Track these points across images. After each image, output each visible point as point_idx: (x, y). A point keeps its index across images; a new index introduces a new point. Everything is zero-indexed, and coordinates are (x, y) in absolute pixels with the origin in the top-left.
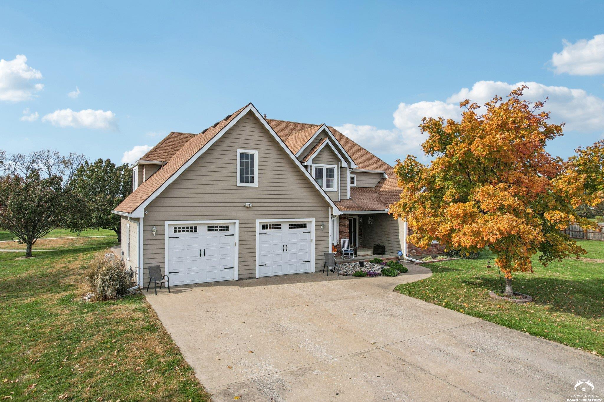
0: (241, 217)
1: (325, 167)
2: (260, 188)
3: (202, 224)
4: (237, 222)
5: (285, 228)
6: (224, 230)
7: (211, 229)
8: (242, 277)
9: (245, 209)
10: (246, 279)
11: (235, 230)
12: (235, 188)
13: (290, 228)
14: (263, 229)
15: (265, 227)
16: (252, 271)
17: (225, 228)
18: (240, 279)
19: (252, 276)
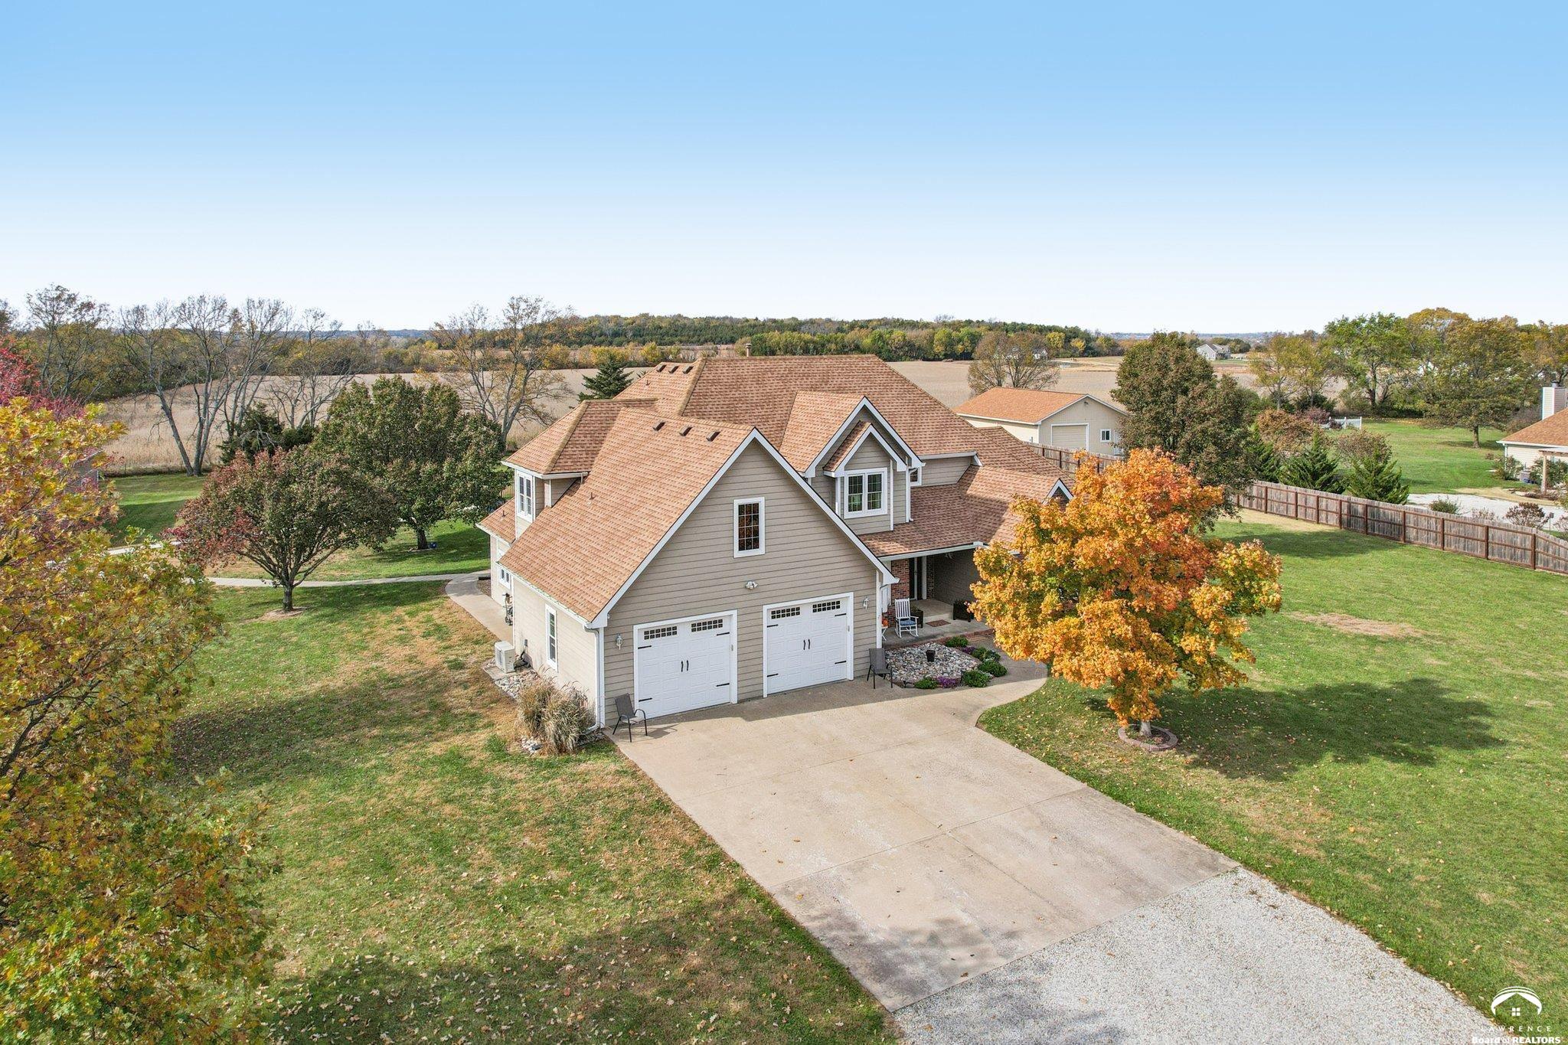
0: (738, 605)
1: (865, 473)
2: (769, 555)
3: (684, 624)
4: (735, 613)
5: (807, 612)
6: (715, 627)
7: (697, 627)
8: (743, 697)
9: (747, 592)
10: (749, 700)
11: (732, 623)
12: (731, 560)
13: (814, 611)
14: (773, 617)
15: (776, 614)
16: (757, 688)
17: (718, 623)
18: (740, 702)
19: (755, 695)
